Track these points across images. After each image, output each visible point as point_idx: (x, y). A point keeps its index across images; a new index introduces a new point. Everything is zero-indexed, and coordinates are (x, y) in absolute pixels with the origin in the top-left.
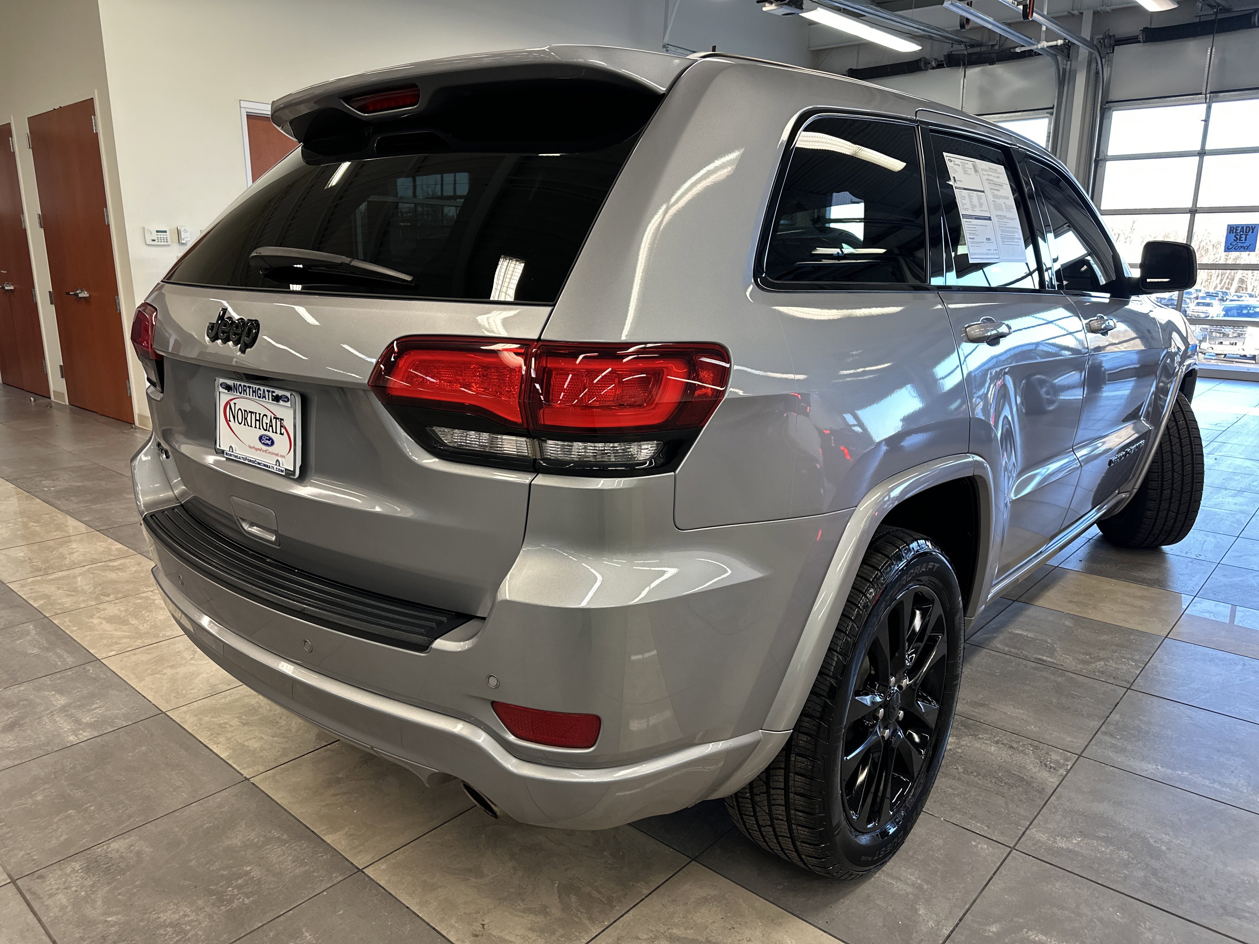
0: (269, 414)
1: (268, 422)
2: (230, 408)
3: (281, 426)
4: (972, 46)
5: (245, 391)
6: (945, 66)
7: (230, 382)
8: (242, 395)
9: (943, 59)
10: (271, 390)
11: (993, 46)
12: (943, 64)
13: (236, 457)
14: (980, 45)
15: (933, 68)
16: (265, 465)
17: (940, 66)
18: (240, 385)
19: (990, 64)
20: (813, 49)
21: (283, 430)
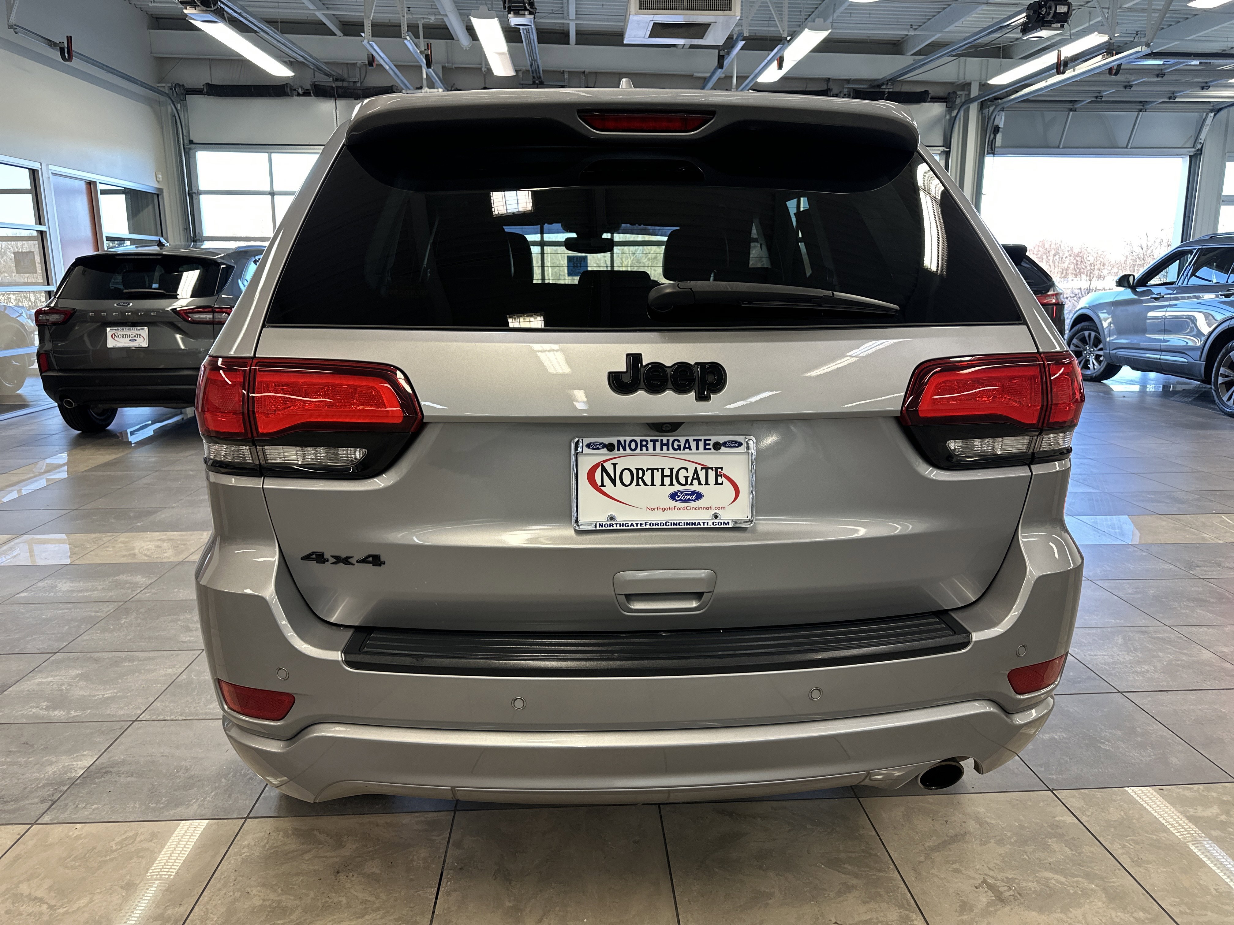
2: (604, 470)
3: (718, 475)
4: (337, 80)
5: (644, 446)
6: (312, 94)
7: (610, 440)
8: (638, 452)
9: (309, 88)
10: (703, 438)
11: (355, 82)
12: (310, 93)
13: (622, 525)
14: (343, 80)
15: (299, 95)
16: (687, 524)
17: (306, 93)
18: (633, 440)
19: (355, 99)
20: (156, 55)
21: (723, 479)
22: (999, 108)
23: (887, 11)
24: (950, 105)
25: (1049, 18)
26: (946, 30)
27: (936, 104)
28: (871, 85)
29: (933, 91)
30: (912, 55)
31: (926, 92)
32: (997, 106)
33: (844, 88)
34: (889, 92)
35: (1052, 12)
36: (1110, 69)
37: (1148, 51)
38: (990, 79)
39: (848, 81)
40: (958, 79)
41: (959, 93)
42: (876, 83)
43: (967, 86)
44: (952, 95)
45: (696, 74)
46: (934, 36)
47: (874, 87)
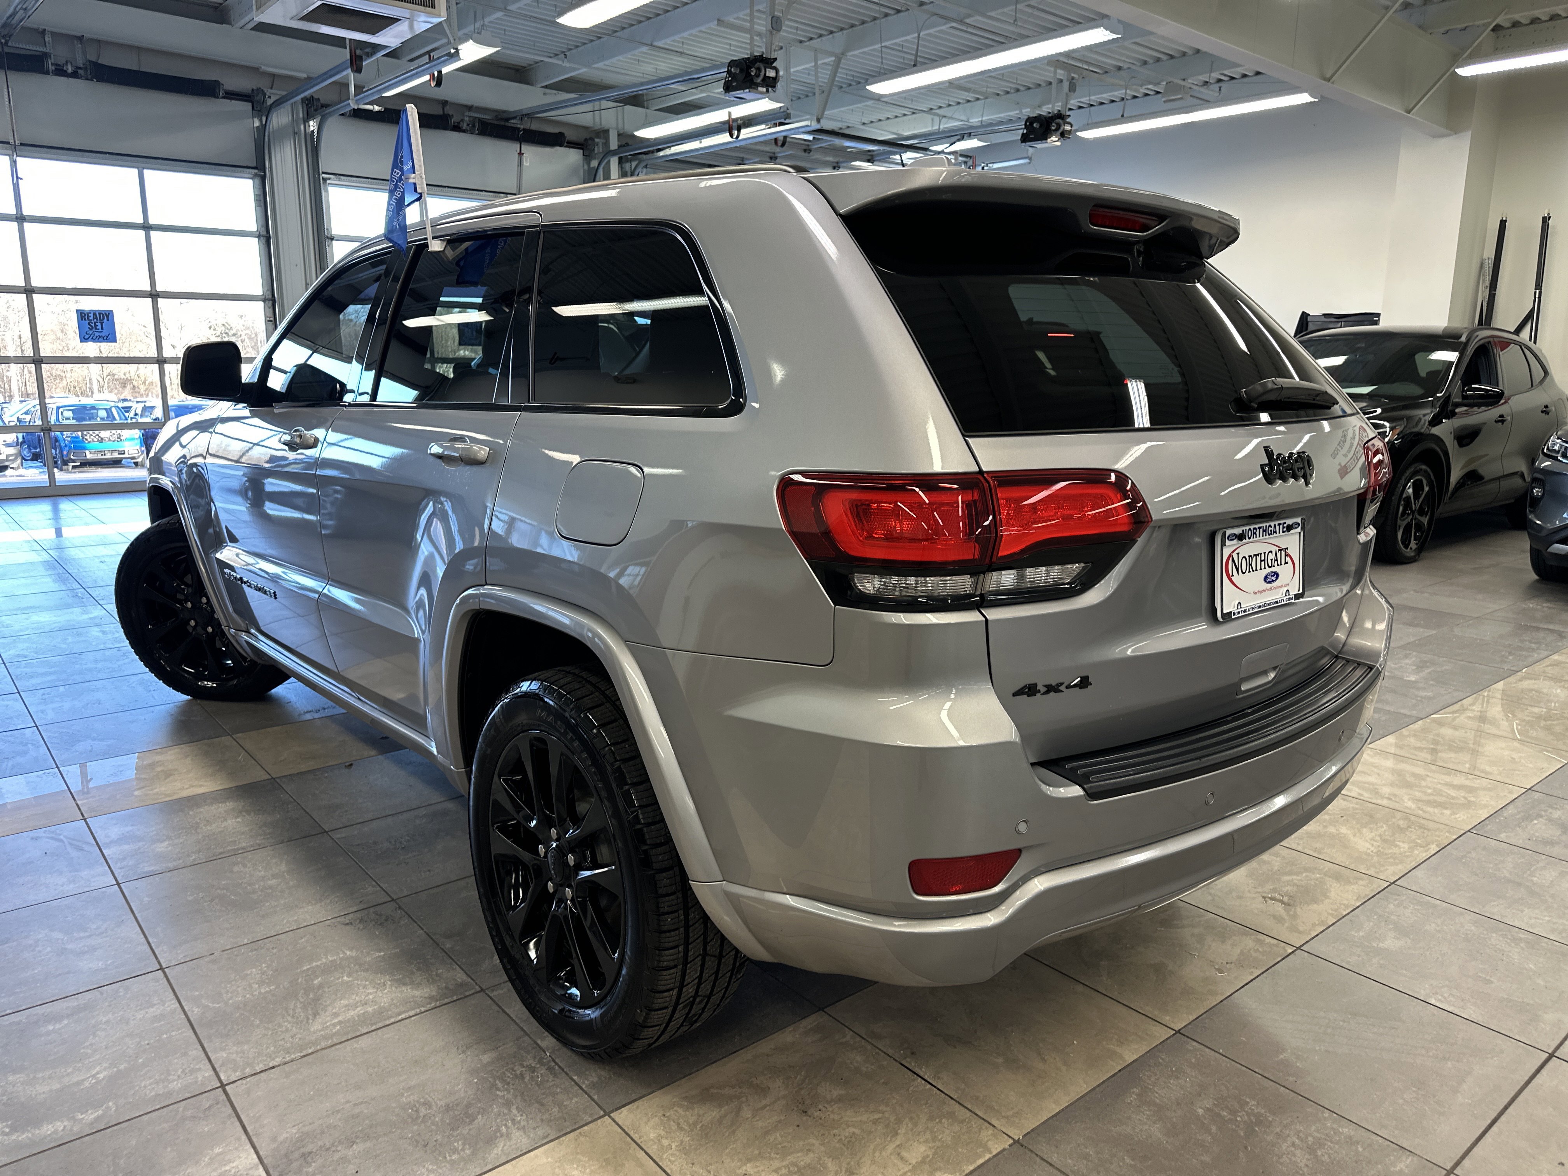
0: (1274, 549)
1: (1273, 557)
2: (1233, 561)
3: (1286, 555)
5: (1255, 533)
7: (1238, 531)
8: (1252, 539)
10: (1282, 522)
13: (1244, 611)
16: (1275, 603)
18: (1250, 529)
21: (1288, 559)
22: (643, 164)
23: (526, 30)
24: (587, 153)
25: (759, 80)
26: (596, 66)
27: (572, 150)
28: (496, 116)
29: (570, 135)
30: (543, 87)
31: (561, 134)
32: (640, 161)
33: (463, 115)
34: (524, 130)
35: (762, 74)
36: (776, 140)
37: (818, 127)
38: (638, 130)
39: (470, 108)
40: (594, 124)
41: (597, 140)
42: (505, 116)
43: (604, 133)
44: (590, 142)
45: (263, 68)
46: (575, 69)
47: (501, 119)
